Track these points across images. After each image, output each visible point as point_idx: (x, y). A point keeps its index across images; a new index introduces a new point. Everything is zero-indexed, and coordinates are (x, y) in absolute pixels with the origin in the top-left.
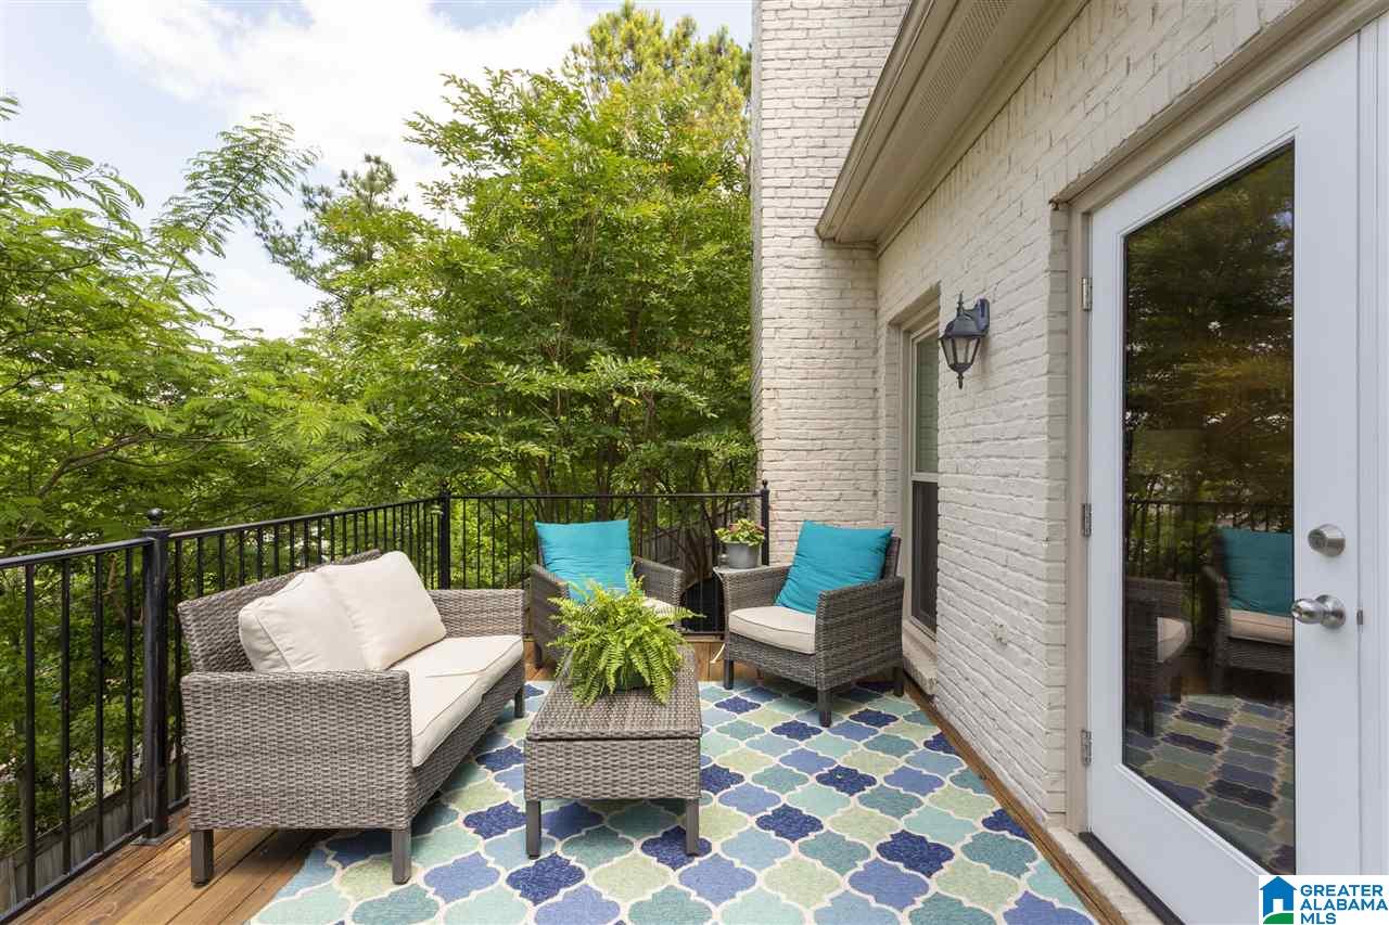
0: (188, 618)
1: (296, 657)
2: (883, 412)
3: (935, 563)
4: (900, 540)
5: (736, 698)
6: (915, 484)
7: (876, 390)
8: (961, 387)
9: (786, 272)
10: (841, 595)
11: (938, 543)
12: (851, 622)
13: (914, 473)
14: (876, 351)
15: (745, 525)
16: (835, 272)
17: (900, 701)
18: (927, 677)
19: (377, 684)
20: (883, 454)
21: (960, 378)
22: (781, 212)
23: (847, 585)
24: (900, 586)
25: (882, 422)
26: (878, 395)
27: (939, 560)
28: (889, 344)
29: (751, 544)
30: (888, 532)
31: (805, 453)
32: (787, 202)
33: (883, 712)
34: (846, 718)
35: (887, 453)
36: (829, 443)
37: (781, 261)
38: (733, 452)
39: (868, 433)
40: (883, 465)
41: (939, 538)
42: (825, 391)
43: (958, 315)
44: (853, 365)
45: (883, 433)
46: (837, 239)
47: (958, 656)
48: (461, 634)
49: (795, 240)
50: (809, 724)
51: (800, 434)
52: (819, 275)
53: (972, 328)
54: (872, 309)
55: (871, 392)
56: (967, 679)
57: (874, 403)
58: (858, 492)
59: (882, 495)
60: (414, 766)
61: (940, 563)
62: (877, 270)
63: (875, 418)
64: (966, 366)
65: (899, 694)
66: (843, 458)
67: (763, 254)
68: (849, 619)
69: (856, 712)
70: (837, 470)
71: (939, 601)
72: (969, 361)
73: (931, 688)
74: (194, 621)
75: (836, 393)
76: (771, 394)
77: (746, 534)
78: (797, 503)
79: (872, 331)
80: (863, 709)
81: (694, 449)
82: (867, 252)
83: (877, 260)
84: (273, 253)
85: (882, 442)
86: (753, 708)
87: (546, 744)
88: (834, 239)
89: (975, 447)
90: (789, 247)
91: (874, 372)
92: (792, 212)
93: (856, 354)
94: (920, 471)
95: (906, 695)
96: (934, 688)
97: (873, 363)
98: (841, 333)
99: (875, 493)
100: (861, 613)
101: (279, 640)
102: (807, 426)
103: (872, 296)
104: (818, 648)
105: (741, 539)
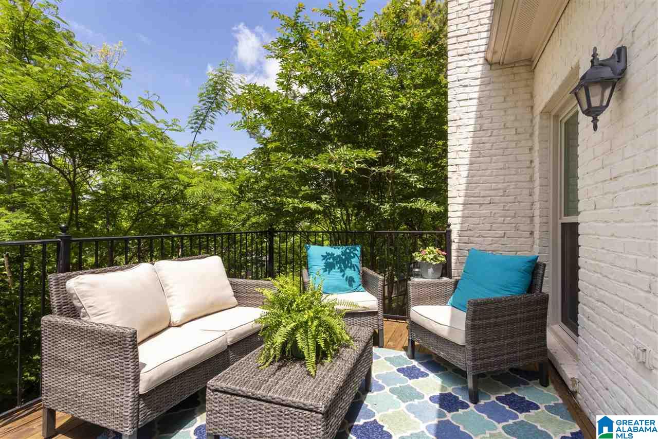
0: (51, 283)
1: (94, 312)
2: (537, 175)
3: (577, 284)
4: (545, 265)
5: (414, 367)
6: (563, 224)
7: (531, 162)
8: (595, 128)
9: (464, 90)
10: (486, 303)
11: (579, 268)
12: (496, 325)
13: (563, 217)
14: (532, 135)
15: (432, 251)
16: (500, 85)
17: (545, 390)
18: (570, 376)
19: (116, 336)
20: (537, 205)
21: (595, 121)
22: (461, 52)
23: (498, 296)
24: (545, 300)
25: (537, 183)
26: (533, 165)
27: (580, 282)
28: (541, 128)
29: (434, 263)
30: (534, 258)
31: (478, 206)
32: (465, 44)
33: (527, 398)
34: (493, 398)
35: (540, 204)
36: (497, 199)
37: (461, 83)
38: (432, 210)
39: (526, 192)
40: (537, 213)
41: (580, 264)
42: (493, 164)
43: (593, 65)
44: (513, 144)
45: (537, 191)
46: (501, 62)
47: (598, 366)
48: (247, 305)
49: (471, 68)
50: (461, 398)
51: (475, 193)
52: (488, 88)
53: (607, 73)
54: (528, 107)
55: (528, 162)
56: (607, 389)
57: (530, 170)
58: (519, 232)
59: (537, 234)
60: (140, 393)
61: (581, 284)
62: (533, 78)
63: (531, 180)
64: (601, 109)
65: (545, 384)
66: (506, 208)
67: (449, 81)
68: (495, 323)
69: (503, 394)
70: (501, 217)
71: (579, 315)
72: (605, 103)
73: (573, 385)
74: (55, 285)
75: (500, 165)
76: (454, 168)
77: (432, 256)
78: (472, 238)
79: (529, 122)
80: (510, 393)
81: (409, 207)
82: (524, 67)
83: (533, 71)
84: (250, 134)
85: (536, 197)
86: (423, 376)
87: (219, 394)
88: (499, 63)
89: (613, 183)
90: (466, 73)
91: (530, 149)
92: (469, 50)
93: (516, 138)
94: (568, 216)
95: (551, 386)
96: (577, 386)
97: (530, 144)
98: (504, 125)
99: (532, 233)
100: (507, 318)
101: (84, 300)
102: (479, 188)
103: (528, 96)
104: (467, 341)
105: (428, 260)
